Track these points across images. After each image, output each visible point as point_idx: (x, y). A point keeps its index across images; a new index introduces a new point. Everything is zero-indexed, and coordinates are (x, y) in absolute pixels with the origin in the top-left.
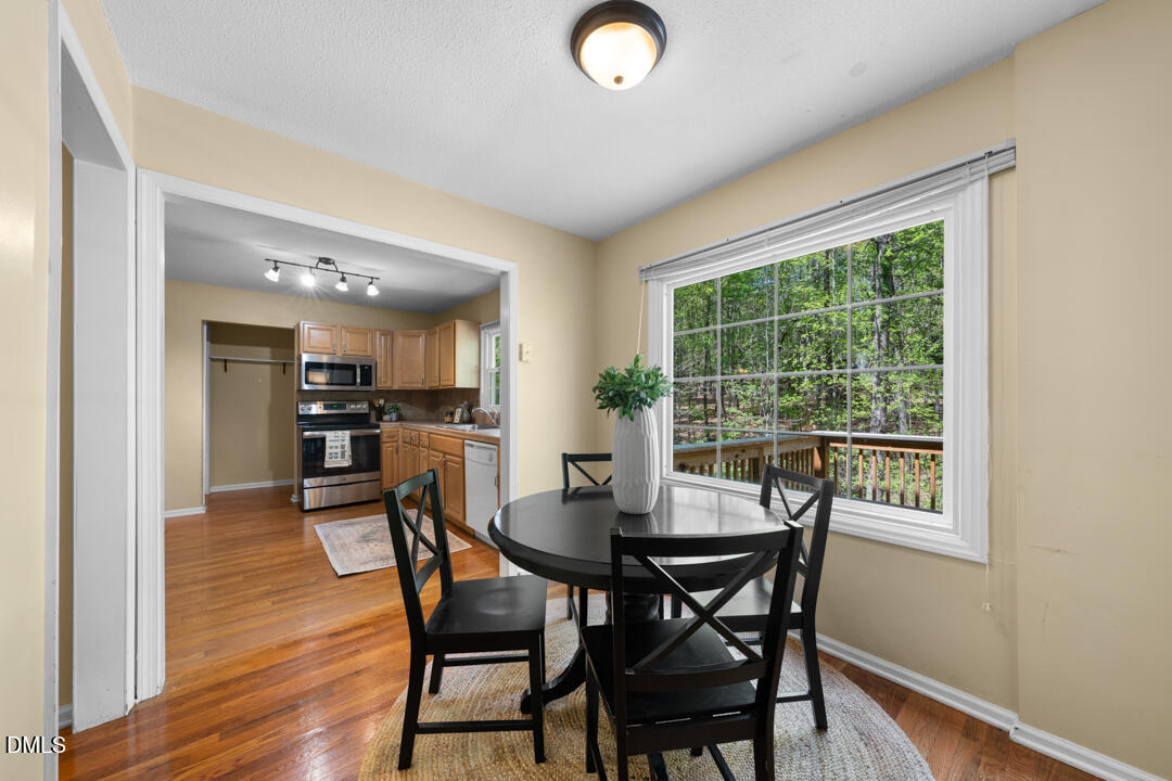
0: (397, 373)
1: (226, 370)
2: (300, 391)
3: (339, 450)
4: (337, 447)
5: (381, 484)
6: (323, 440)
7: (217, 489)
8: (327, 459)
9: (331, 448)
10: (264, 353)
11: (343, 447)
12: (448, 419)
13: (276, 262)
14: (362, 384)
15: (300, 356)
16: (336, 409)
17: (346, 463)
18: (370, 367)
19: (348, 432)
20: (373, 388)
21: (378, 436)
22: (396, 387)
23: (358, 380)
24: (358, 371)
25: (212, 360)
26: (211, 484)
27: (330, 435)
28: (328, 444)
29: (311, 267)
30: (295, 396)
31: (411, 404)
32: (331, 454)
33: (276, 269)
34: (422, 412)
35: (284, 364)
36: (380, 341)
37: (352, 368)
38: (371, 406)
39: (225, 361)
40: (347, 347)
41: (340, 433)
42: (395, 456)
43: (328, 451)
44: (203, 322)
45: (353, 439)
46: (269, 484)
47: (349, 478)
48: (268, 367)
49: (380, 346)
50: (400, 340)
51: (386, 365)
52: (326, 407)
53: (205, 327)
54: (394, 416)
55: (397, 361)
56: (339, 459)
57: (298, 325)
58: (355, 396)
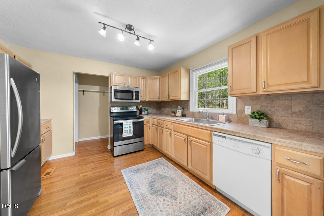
0: (148, 95)
1: (84, 94)
2: (111, 102)
3: (128, 129)
4: (127, 128)
5: (144, 143)
6: (122, 124)
7: (81, 140)
8: (123, 133)
9: (125, 128)
10: (97, 88)
11: (130, 127)
12: (173, 114)
13: (104, 24)
14: (135, 99)
15: (111, 87)
16: (125, 110)
17: (131, 135)
18: (138, 92)
19: (131, 121)
20: (139, 101)
21: (143, 122)
22: (147, 101)
23: (134, 98)
24: (134, 94)
25: (79, 91)
26: (79, 137)
27: (125, 122)
28: (124, 126)
29: (122, 30)
30: (109, 105)
31: (151, 107)
32: (125, 131)
33: (104, 28)
34: (154, 111)
35: (104, 92)
36: (142, 82)
37: (131, 92)
38: (138, 108)
39: (84, 91)
40: (129, 83)
41: (128, 121)
42: (149, 130)
43: (124, 129)
44: (74, 73)
45: (134, 123)
46: (99, 137)
47: (132, 141)
48: (98, 93)
49: (142, 83)
50: (149, 81)
51: (144, 92)
52: (121, 109)
53: (75, 76)
54: (146, 112)
55: (148, 89)
56: (128, 133)
57: (110, 75)
58: (131, 104)
